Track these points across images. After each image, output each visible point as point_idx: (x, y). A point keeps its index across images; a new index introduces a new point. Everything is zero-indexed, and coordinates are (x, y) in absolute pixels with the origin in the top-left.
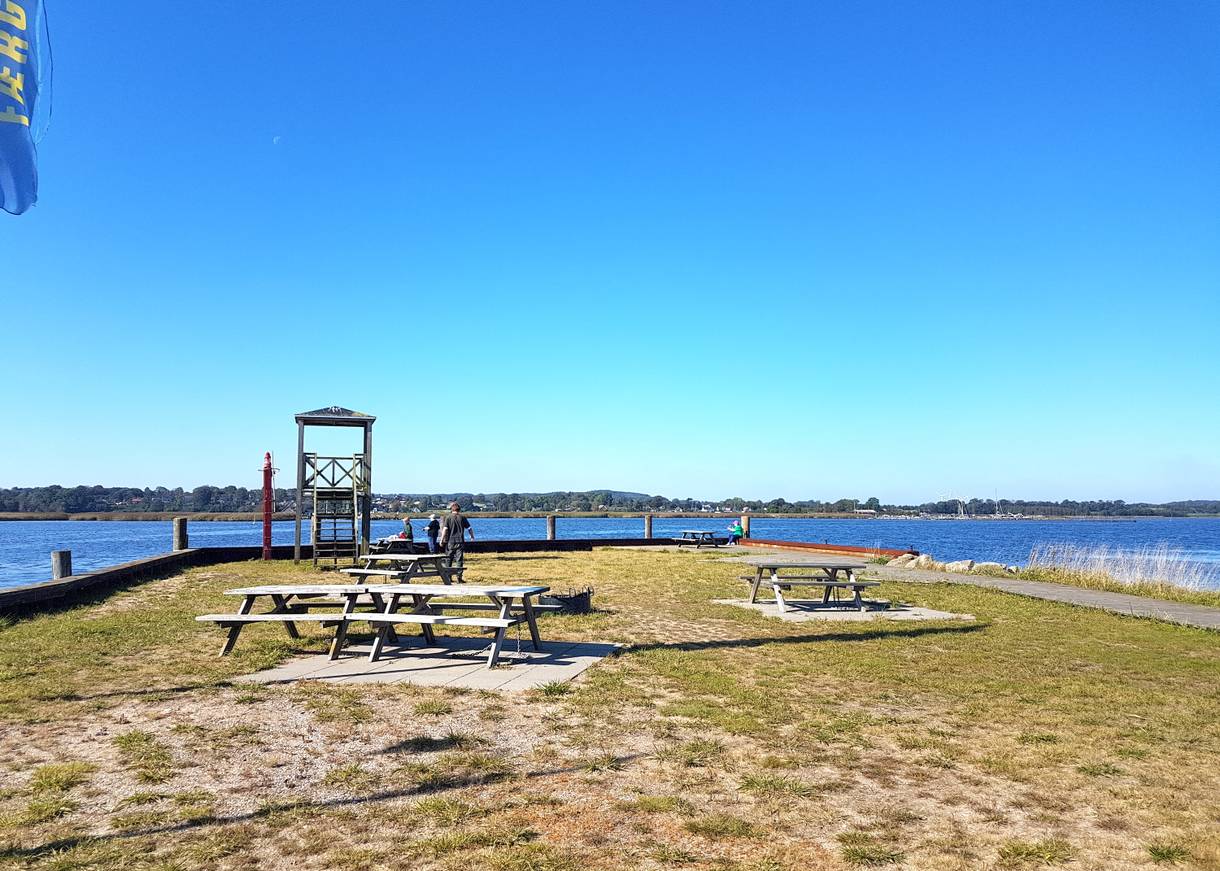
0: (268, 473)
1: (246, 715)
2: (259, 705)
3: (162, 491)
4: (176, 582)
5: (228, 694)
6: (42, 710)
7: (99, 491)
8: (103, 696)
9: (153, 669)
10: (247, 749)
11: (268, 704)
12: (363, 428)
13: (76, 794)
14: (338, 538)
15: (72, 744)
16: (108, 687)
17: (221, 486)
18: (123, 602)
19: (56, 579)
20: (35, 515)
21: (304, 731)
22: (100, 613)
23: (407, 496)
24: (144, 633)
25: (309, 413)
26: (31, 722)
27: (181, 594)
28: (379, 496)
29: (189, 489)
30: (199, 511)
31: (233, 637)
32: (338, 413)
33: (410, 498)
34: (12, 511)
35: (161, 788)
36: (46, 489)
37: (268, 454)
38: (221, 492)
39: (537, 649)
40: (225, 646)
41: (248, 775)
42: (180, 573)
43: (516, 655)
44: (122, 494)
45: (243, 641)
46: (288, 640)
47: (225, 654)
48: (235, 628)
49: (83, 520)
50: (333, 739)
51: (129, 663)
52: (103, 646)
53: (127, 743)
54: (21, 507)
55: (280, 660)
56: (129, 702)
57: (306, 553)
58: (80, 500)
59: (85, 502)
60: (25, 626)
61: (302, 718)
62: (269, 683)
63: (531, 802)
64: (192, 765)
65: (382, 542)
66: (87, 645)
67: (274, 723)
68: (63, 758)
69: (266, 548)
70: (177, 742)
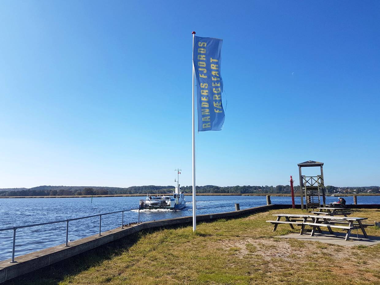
0: (292, 182)
1: (275, 244)
2: (278, 242)
3: (267, 187)
4: (266, 213)
5: (272, 239)
6: (232, 238)
7: (249, 187)
8: (244, 237)
9: (257, 233)
10: (273, 250)
11: (281, 242)
12: (320, 167)
13: (237, 252)
14: (314, 202)
15: (237, 244)
16: (246, 235)
17: (285, 185)
18: (252, 218)
19: (236, 211)
20: (233, 194)
21: (287, 248)
22: (246, 220)
23: (351, 187)
24: (256, 225)
25: (302, 163)
26: (230, 240)
27: (267, 217)
28: (339, 188)
29: (275, 186)
30: (278, 193)
31: (276, 227)
32: (311, 163)
33: (352, 189)
34: (228, 193)
35: (253, 254)
36: (236, 187)
37: (291, 176)
38: (284, 187)
39: (366, 238)
40: (274, 229)
41: (271, 254)
42: (268, 211)
43: (357, 238)
44: (256, 188)
45: (279, 228)
46: (291, 229)
47: (274, 231)
48: (276, 225)
49: (245, 195)
50: (293, 250)
51: (251, 231)
52: (246, 227)
53: (248, 245)
54: (230, 192)
55: (287, 234)
56: (249, 239)
57: (305, 207)
58: (244, 190)
59: (246, 190)
60: (229, 221)
61: (287, 245)
62: (282, 238)
63: (335, 266)
64: (260, 251)
65: (331, 204)
66: (242, 226)
67: (281, 246)
68: (235, 246)
69: (293, 205)
70: (258, 247)
